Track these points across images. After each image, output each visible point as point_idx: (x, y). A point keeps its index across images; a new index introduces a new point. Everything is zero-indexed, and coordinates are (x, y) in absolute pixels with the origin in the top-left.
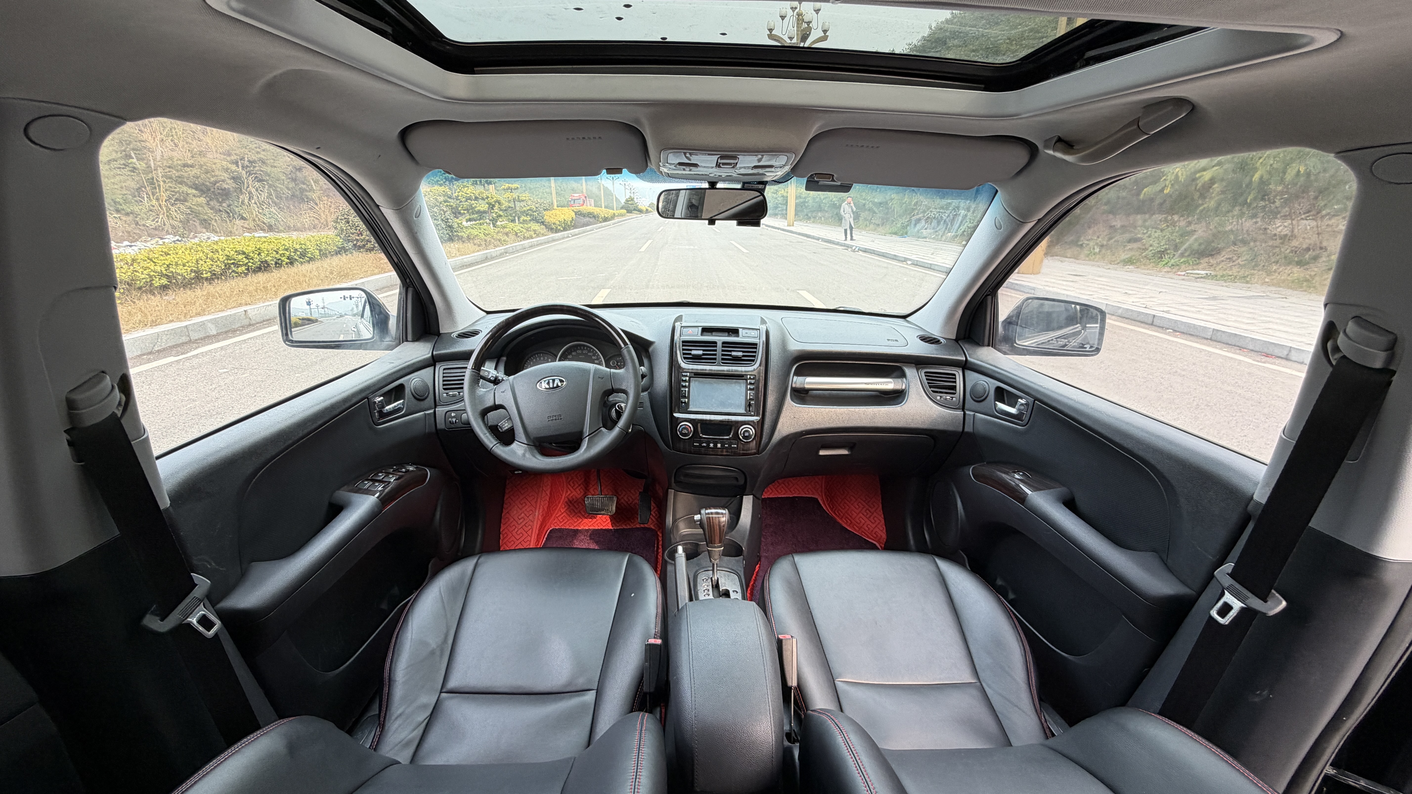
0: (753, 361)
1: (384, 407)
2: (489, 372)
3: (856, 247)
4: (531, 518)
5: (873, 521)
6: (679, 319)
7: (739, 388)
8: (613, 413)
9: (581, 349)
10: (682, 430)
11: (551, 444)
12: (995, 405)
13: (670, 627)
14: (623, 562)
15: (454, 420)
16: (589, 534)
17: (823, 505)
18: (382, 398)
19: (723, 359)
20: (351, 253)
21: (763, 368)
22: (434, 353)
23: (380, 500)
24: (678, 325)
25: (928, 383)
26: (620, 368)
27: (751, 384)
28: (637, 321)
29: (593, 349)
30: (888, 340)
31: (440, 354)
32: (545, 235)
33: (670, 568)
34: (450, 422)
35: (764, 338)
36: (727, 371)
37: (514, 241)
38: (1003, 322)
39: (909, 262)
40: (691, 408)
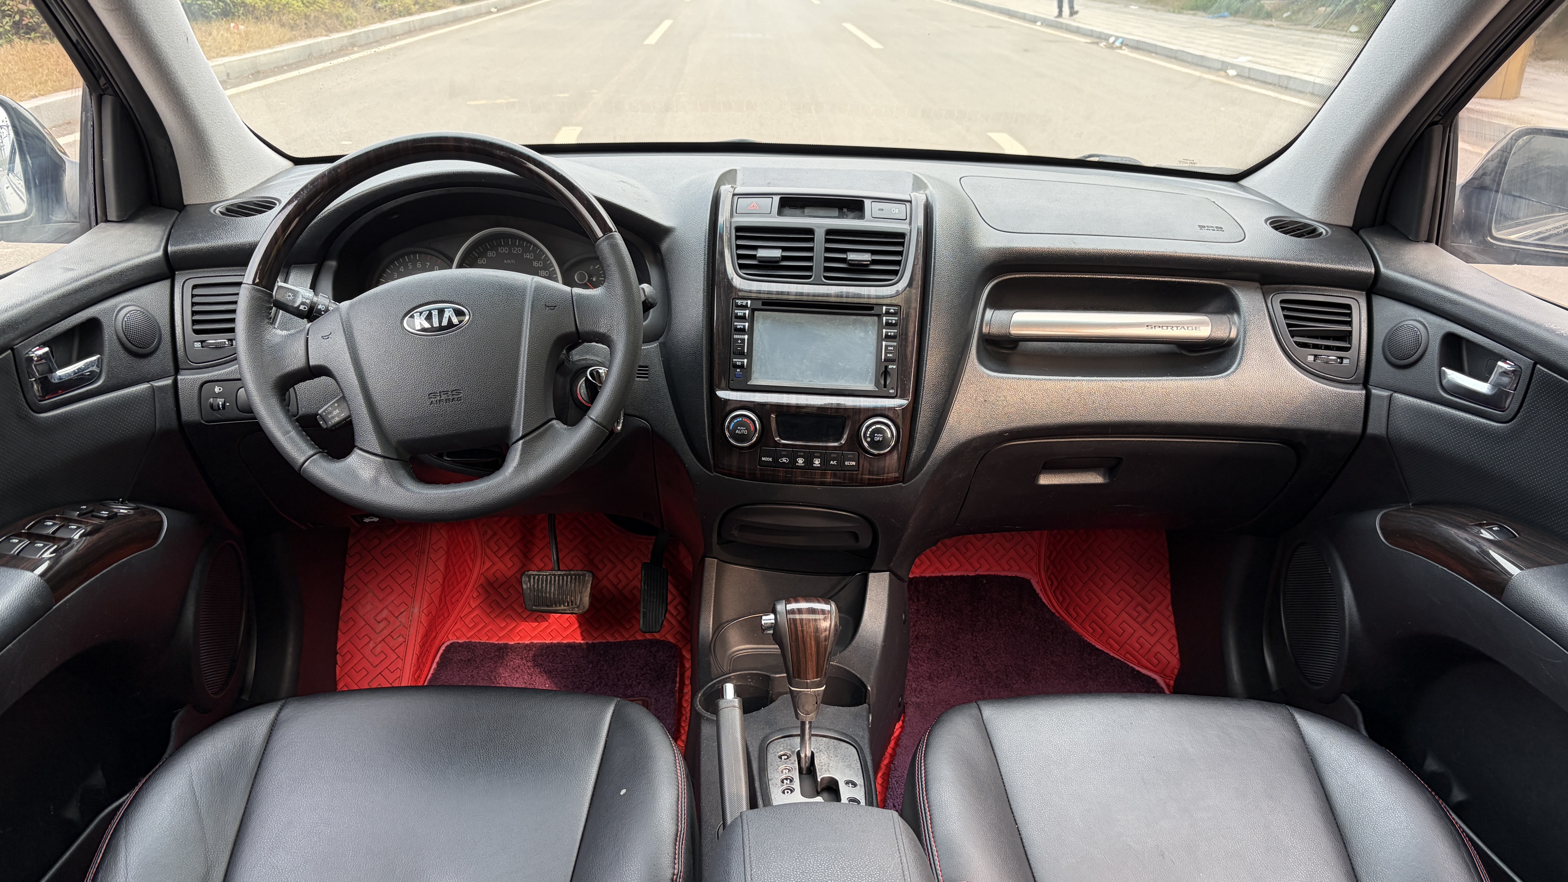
0: (896, 273)
1: (52, 371)
2: (295, 293)
3: (1117, 38)
4: (403, 619)
5: (1152, 630)
6: (729, 176)
7: (862, 335)
8: (581, 389)
9: (506, 245)
10: (735, 428)
11: (440, 456)
12: (1441, 375)
13: (707, 860)
14: (602, 719)
15: (220, 401)
16: (531, 653)
17: (1041, 595)
18: (46, 349)
19: (827, 269)
20: (10, 41)
21: (916, 292)
22: (170, 249)
23: (48, 581)
24: (726, 190)
25: (1289, 325)
26: (595, 286)
27: (889, 325)
28: (631, 181)
29: (535, 245)
30: (1201, 227)
31: (183, 252)
32: (440, 8)
33: (707, 730)
34: (212, 406)
35: (920, 222)
36: (837, 296)
37: (371, 20)
38: (1465, 187)
39: (1232, 72)
40: (757, 380)
